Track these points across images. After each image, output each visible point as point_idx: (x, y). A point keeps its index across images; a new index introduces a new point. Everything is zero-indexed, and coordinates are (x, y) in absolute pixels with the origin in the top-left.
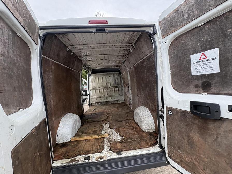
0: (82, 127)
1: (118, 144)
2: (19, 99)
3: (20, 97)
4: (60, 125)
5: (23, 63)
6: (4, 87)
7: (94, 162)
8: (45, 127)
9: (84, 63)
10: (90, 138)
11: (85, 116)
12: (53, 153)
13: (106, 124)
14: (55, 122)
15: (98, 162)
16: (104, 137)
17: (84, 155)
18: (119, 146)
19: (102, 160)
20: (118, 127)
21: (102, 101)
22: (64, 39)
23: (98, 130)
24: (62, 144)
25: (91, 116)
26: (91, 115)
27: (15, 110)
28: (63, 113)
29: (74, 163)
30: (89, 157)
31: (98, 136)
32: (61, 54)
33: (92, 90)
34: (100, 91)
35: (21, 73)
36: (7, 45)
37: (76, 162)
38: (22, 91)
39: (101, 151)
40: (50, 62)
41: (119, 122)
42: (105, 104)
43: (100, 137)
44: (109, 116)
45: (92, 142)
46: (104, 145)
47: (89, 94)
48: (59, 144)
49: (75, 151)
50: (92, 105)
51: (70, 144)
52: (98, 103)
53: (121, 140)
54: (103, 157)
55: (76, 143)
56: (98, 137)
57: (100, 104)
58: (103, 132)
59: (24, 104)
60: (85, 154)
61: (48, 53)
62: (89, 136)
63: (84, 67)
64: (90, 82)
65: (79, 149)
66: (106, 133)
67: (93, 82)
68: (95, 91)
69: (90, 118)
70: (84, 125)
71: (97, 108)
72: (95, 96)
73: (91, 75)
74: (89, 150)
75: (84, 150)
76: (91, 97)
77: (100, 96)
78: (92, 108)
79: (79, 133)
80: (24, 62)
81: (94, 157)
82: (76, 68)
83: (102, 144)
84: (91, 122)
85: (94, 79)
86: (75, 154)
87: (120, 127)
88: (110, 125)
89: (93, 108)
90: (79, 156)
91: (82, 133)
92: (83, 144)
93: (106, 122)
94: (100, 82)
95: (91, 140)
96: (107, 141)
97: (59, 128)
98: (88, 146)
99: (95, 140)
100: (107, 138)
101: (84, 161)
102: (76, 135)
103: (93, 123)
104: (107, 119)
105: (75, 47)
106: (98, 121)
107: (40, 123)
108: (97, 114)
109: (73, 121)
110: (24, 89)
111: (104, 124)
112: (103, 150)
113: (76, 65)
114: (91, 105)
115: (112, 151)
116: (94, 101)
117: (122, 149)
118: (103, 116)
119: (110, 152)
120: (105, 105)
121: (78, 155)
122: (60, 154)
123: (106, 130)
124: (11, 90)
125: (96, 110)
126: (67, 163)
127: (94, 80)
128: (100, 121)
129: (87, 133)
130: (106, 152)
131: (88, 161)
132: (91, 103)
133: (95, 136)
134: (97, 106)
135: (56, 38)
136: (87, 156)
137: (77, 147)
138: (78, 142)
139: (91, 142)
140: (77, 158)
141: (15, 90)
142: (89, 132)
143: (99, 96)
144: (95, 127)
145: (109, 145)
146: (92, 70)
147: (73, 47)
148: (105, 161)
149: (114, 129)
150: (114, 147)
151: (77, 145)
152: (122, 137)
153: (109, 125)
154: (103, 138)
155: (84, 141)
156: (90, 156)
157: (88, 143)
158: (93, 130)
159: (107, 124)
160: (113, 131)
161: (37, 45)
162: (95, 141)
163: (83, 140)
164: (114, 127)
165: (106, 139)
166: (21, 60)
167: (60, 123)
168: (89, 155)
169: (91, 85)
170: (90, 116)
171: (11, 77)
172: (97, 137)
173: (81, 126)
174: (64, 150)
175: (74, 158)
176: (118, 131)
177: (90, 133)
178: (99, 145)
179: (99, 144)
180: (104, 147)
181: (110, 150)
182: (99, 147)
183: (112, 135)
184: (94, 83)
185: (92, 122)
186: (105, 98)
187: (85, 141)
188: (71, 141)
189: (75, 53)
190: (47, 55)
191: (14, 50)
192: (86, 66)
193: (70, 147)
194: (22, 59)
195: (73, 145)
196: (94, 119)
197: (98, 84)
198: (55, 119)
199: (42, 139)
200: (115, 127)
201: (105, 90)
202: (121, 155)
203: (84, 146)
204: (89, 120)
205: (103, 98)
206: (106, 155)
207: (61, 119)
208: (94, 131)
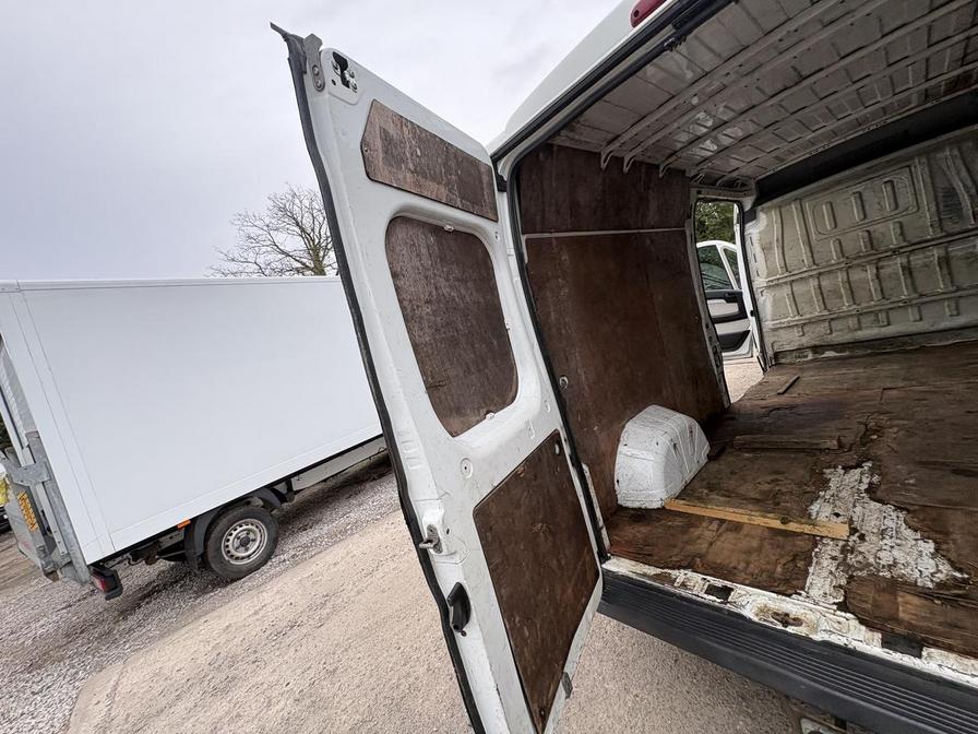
0: (714, 466)
1: (909, 597)
2: (482, 390)
3: (482, 385)
4: (621, 448)
5: (474, 294)
6: (446, 371)
7: (750, 621)
8: (560, 458)
9: (696, 176)
10: (744, 519)
11: (733, 419)
12: (604, 532)
13: (847, 469)
14: (603, 436)
15: (769, 627)
16: (822, 537)
17: (709, 578)
18: (909, 608)
19: (790, 629)
20: (942, 502)
21: (839, 337)
22: (577, 137)
23: (791, 492)
24: (633, 509)
25: (765, 419)
26: (765, 415)
27: (478, 418)
28: (626, 409)
29: (667, 587)
30: (727, 590)
31: (784, 521)
32: (583, 196)
33: (768, 287)
34: (823, 283)
35: (475, 323)
36: (430, 273)
37: (675, 588)
38: (486, 367)
39: (789, 592)
40: (551, 244)
41: (957, 472)
42: (869, 355)
43: (792, 526)
44: (879, 430)
45: (748, 539)
46: (811, 570)
47: (755, 313)
48: (627, 508)
49: (676, 551)
50: (783, 361)
51: (659, 520)
52: (816, 349)
53: (941, 585)
54: (797, 622)
55: (681, 519)
56: (783, 527)
57: (830, 354)
58: (821, 510)
59: (496, 399)
60: (711, 572)
61: (538, 218)
62: (736, 510)
63: (699, 193)
64: (755, 249)
65: (690, 548)
66: (837, 515)
67: (771, 248)
68: (786, 290)
69: (759, 430)
70: (724, 457)
71: (809, 377)
72: (792, 318)
73: (755, 212)
74: (732, 565)
75: (710, 558)
76: (768, 324)
77: (826, 313)
78: (781, 379)
79: (697, 484)
80: (477, 291)
81: (752, 602)
82: (657, 218)
83: (800, 564)
84: (758, 449)
85: (776, 227)
86: (674, 559)
87: (952, 505)
88: (876, 479)
89: (783, 378)
90: (690, 573)
91: (711, 488)
92: (707, 533)
93: (852, 458)
94: (813, 237)
95: (745, 530)
96: (834, 558)
97: (620, 459)
98: (726, 549)
99: (766, 534)
100: (841, 543)
101: (705, 596)
102: (686, 493)
103: (768, 454)
104: (865, 440)
105: (626, 137)
106: (803, 450)
107: (539, 448)
108: (801, 410)
109: (665, 441)
110: (489, 361)
111: (835, 467)
112: (803, 589)
113: (653, 205)
114: (773, 360)
115: (852, 616)
116: (789, 340)
117: (930, 631)
118: (837, 423)
119: (838, 613)
120: (872, 360)
121: (685, 568)
122: (627, 542)
123: (837, 503)
124: (462, 375)
125: (796, 390)
126: (644, 575)
127: (776, 233)
128: (813, 451)
129: (732, 497)
130: (817, 604)
131: (721, 603)
132: (770, 353)
133: (766, 517)
134: (810, 368)
135: (552, 152)
136: (719, 583)
137: (686, 537)
138: (692, 521)
139: (746, 536)
140: (680, 575)
141: (468, 371)
142: (742, 490)
143: (817, 314)
144: (778, 477)
145: (843, 582)
146: (758, 183)
147: (618, 144)
148: (808, 639)
149: (898, 508)
150: (875, 600)
151: (684, 530)
152: (957, 569)
153: (866, 480)
154: (815, 540)
155: (715, 526)
156: (732, 590)
157: (731, 536)
158: (766, 487)
159: (859, 470)
160: (893, 519)
161: (496, 221)
162: (762, 539)
163: (712, 520)
164: (901, 498)
165: (831, 549)
166: (467, 289)
167: (619, 440)
168: (729, 584)
169: (759, 264)
170: (760, 417)
171: (454, 343)
172: (777, 524)
173: (711, 458)
174: (639, 531)
175: (670, 571)
176: (930, 523)
177: (746, 499)
178: (783, 561)
179: (782, 556)
180: (809, 580)
181: (843, 607)
182: (779, 569)
183: (874, 538)
184: (777, 252)
185: (764, 450)
186: (866, 320)
187: (720, 526)
188: (664, 507)
189: (641, 158)
190: (539, 227)
191: (448, 273)
192: (714, 184)
193: (660, 530)
194: (469, 284)
195: (670, 526)
196: (774, 438)
197: (804, 249)
198: (601, 430)
199: (553, 490)
200: (913, 497)
201: (856, 275)
202: (917, 661)
203: (711, 544)
204: (748, 437)
205: (852, 322)
206: (811, 616)
207: (624, 427)
208: (771, 491)
